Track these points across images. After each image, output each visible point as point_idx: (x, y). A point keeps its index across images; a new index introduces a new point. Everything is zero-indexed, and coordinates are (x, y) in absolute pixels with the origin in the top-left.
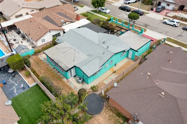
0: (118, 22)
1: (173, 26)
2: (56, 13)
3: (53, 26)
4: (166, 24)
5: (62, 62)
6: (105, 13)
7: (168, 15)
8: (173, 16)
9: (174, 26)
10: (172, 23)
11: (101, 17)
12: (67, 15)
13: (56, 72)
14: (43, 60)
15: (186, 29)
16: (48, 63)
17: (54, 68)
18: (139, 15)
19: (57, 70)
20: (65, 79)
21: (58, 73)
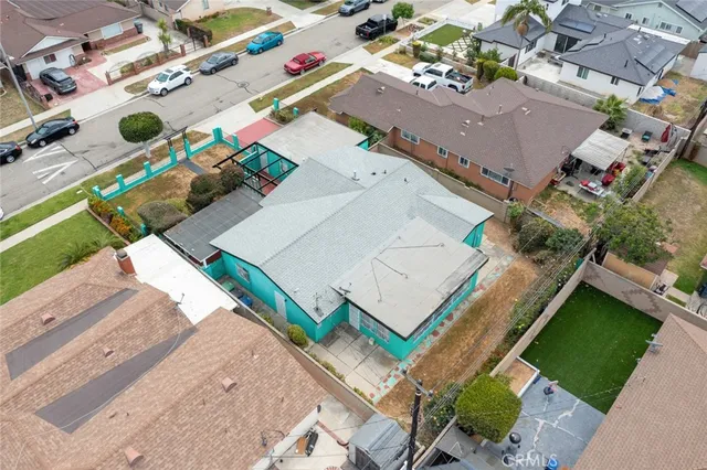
0: (128, 180)
1: (185, 84)
7: (112, 77)
8: (122, 71)
9: (188, 81)
13: (449, 324)
14: (392, 382)
15: (217, 69)
16: (410, 361)
17: (435, 333)
18: (72, 131)
19: (442, 324)
20: (477, 295)
21: (455, 318)
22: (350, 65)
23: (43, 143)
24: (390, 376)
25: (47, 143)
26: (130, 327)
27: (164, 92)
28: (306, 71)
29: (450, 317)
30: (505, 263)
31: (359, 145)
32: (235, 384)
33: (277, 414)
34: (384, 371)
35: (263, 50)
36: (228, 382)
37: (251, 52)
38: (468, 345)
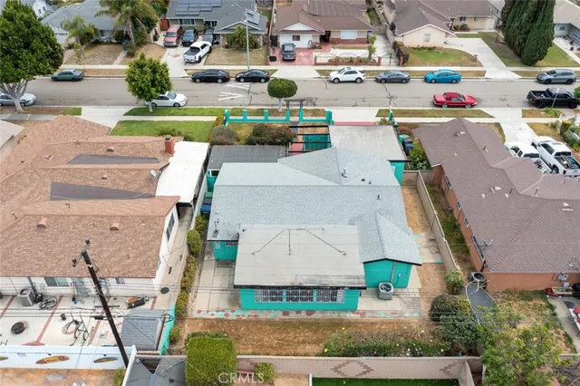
0: (248, 118)
1: (355, 82)
2: (69, 163)
3: (124, 204)
4: (340, 82)
5: (326, 276)
6: (176, 105)
7: (318, 61)
8: (330, 61)
9: (359, 81)
10: (353, 77)
11: (186, 122)
12: (115, 153)
13: (303, 315)
14: (220, 315)
15: (386, 81)
16: (248, 313)
17: (285, 313)
18: (263, 80)
19: (298, 312)
20: (350, 316)
21: (314, 316)
22: (492, 117)
23: (242, 80)
24: (223, 311)
25: (245, 81)
26: (125, 173)
27: (336, 81)
28: (449, 107)
29: (310, 312)
30: (407, 315)
31: (391, 161)
32: (117, 229)
33: (119, 262)
34: (224, 305)
35: (436, 81)
36: (116, 225)
37: (426, 80)
38: (295, 338)
